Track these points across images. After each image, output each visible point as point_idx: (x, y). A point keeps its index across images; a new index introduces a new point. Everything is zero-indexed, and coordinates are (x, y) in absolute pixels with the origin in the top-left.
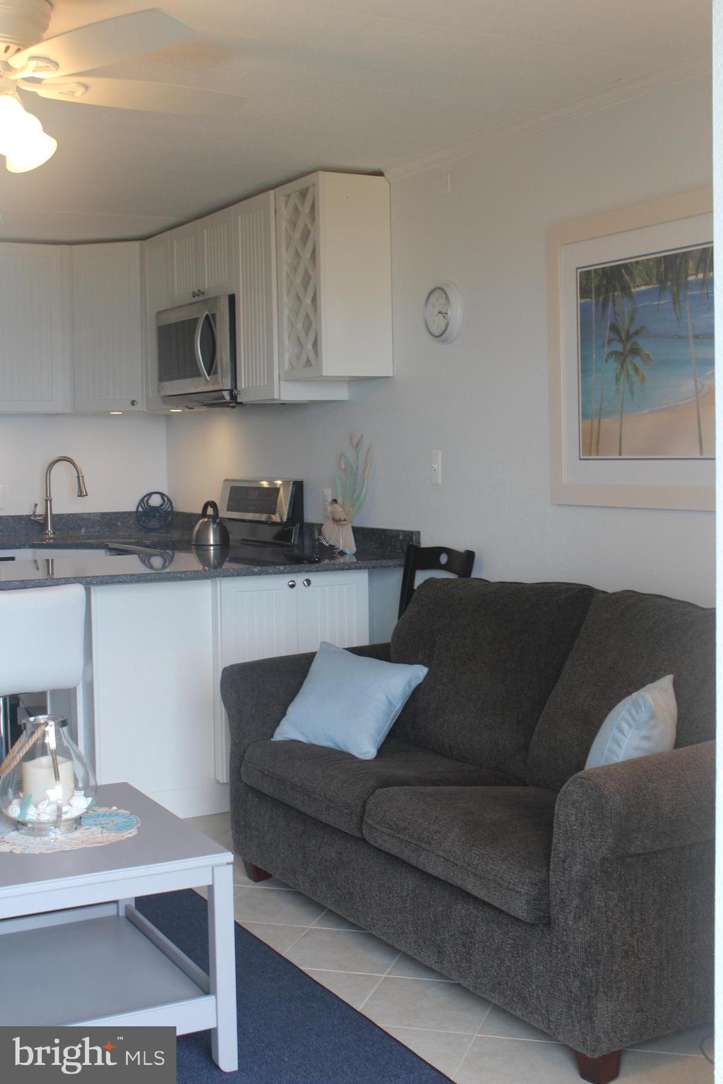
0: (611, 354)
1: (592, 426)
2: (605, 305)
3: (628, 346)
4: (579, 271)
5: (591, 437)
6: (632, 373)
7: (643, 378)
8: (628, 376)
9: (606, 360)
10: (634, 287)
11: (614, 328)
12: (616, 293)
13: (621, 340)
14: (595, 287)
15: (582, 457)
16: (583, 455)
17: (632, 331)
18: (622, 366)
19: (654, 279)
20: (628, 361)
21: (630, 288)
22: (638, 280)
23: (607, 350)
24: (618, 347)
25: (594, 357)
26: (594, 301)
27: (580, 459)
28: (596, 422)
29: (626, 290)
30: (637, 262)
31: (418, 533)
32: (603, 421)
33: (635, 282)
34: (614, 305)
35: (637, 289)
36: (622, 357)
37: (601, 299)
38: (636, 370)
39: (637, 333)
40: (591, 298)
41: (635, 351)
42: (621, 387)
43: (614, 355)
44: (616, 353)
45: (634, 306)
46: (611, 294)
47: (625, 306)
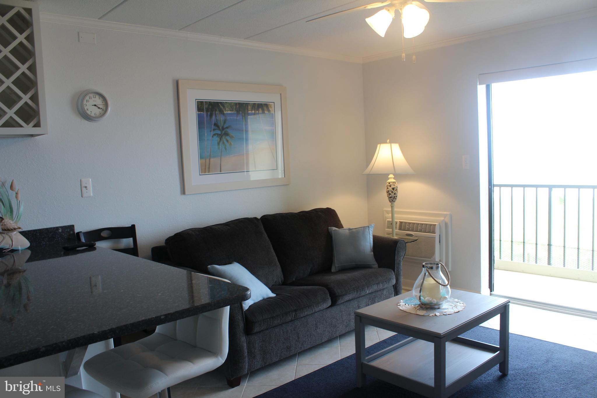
0: (215, 135)
1: (206, 162)
2: (211, 116)
3: (223, 132)
4: (197, 101)
5: (205, 166)
6: (225, 142)
7: (231, 144)
8: (223, 143)
9: (213, 137)
10: (225, 111)
11: (215, 125)
12: (217, 112)
13: (219, 129)
14: (206, 108)
15: (200, 174)
16: (201, 173)
17: (225, 127)
18: (221, 139)
19: (234, 110)
20: (223, 137)
21: (223, 111)
22: (227, 109)
23: (212, 133)
24: (219, 132)
25: (206, 135)
26: (205, 113)
27: (200, 175)
28: (208, 160)
29: (221, 112)
30: (226, 103)
31: (73, 226)
32: (212, 160)
33: (226, 109)
34: (216, 116)
35: (226, 112)
36: (220, 136)
37: (209, 113)
38: (227, 141)
39: (227, 128)
40: (204, 112)
41: (227, 134)
42: (220, 147)
43: (216, 136)
44: (217, 134)
45: (225, 118)
46: (214, 112)
47: (221, 118)
